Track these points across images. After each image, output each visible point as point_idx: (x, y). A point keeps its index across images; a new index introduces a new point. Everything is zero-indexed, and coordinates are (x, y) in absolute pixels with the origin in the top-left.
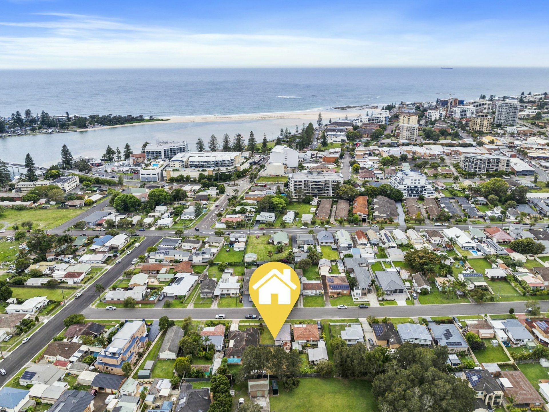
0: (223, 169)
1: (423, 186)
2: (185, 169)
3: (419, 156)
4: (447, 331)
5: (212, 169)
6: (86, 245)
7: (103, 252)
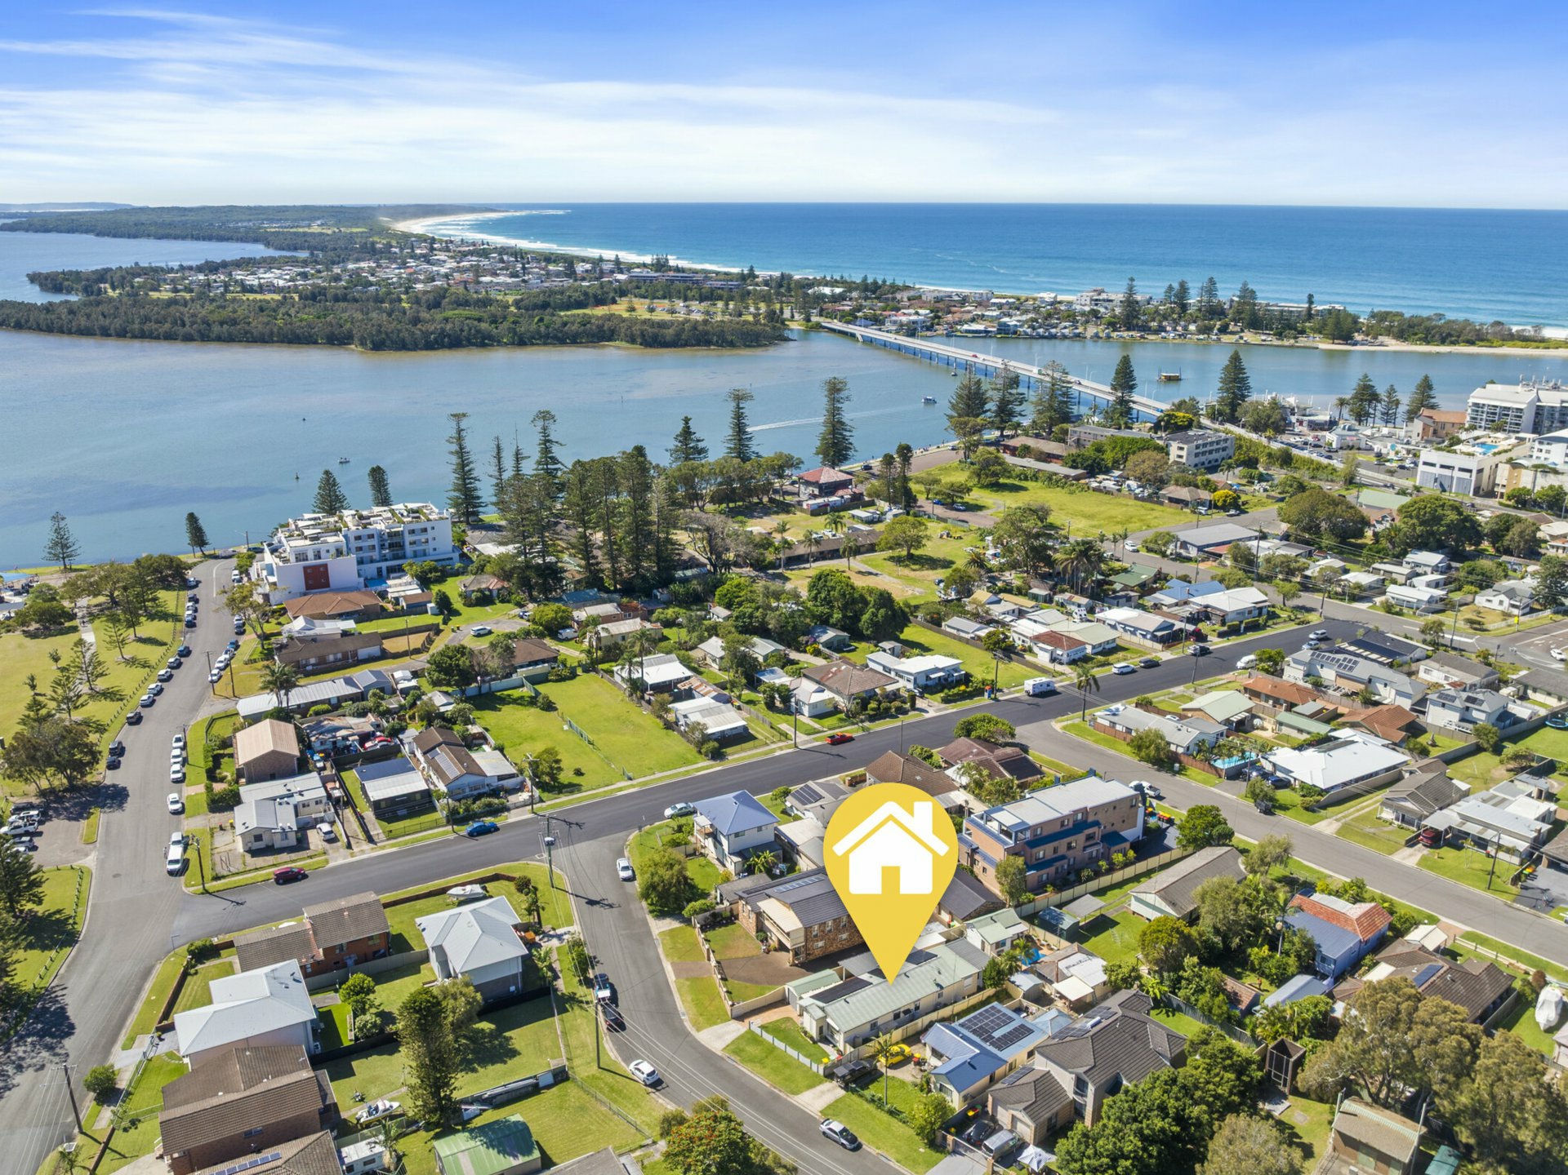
6: (1146, 589)
7: (1175, 616)
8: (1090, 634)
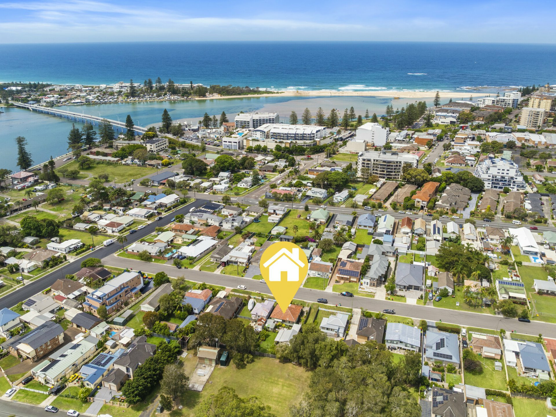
0: (300, 142)
1: (512, 178)
2: (265, 139)
3: (531, 144)
4: (442, 340)
5: (289, 141)
6: (141, 200)
7: (150, 208)
8: (125, 220)
